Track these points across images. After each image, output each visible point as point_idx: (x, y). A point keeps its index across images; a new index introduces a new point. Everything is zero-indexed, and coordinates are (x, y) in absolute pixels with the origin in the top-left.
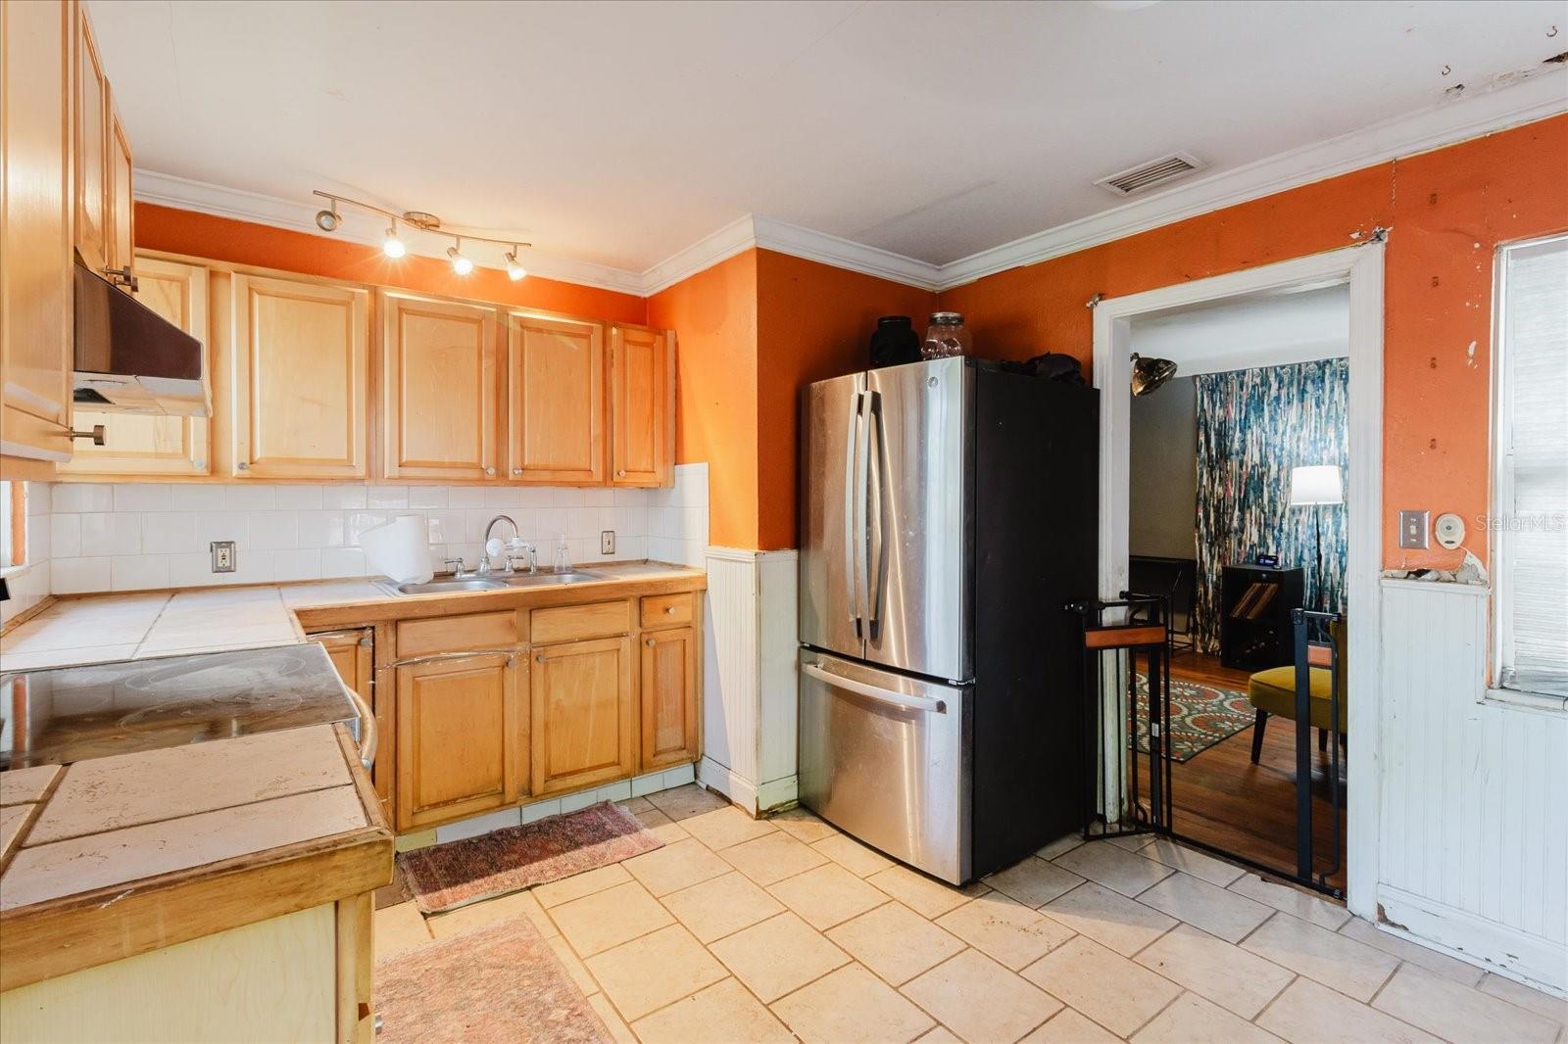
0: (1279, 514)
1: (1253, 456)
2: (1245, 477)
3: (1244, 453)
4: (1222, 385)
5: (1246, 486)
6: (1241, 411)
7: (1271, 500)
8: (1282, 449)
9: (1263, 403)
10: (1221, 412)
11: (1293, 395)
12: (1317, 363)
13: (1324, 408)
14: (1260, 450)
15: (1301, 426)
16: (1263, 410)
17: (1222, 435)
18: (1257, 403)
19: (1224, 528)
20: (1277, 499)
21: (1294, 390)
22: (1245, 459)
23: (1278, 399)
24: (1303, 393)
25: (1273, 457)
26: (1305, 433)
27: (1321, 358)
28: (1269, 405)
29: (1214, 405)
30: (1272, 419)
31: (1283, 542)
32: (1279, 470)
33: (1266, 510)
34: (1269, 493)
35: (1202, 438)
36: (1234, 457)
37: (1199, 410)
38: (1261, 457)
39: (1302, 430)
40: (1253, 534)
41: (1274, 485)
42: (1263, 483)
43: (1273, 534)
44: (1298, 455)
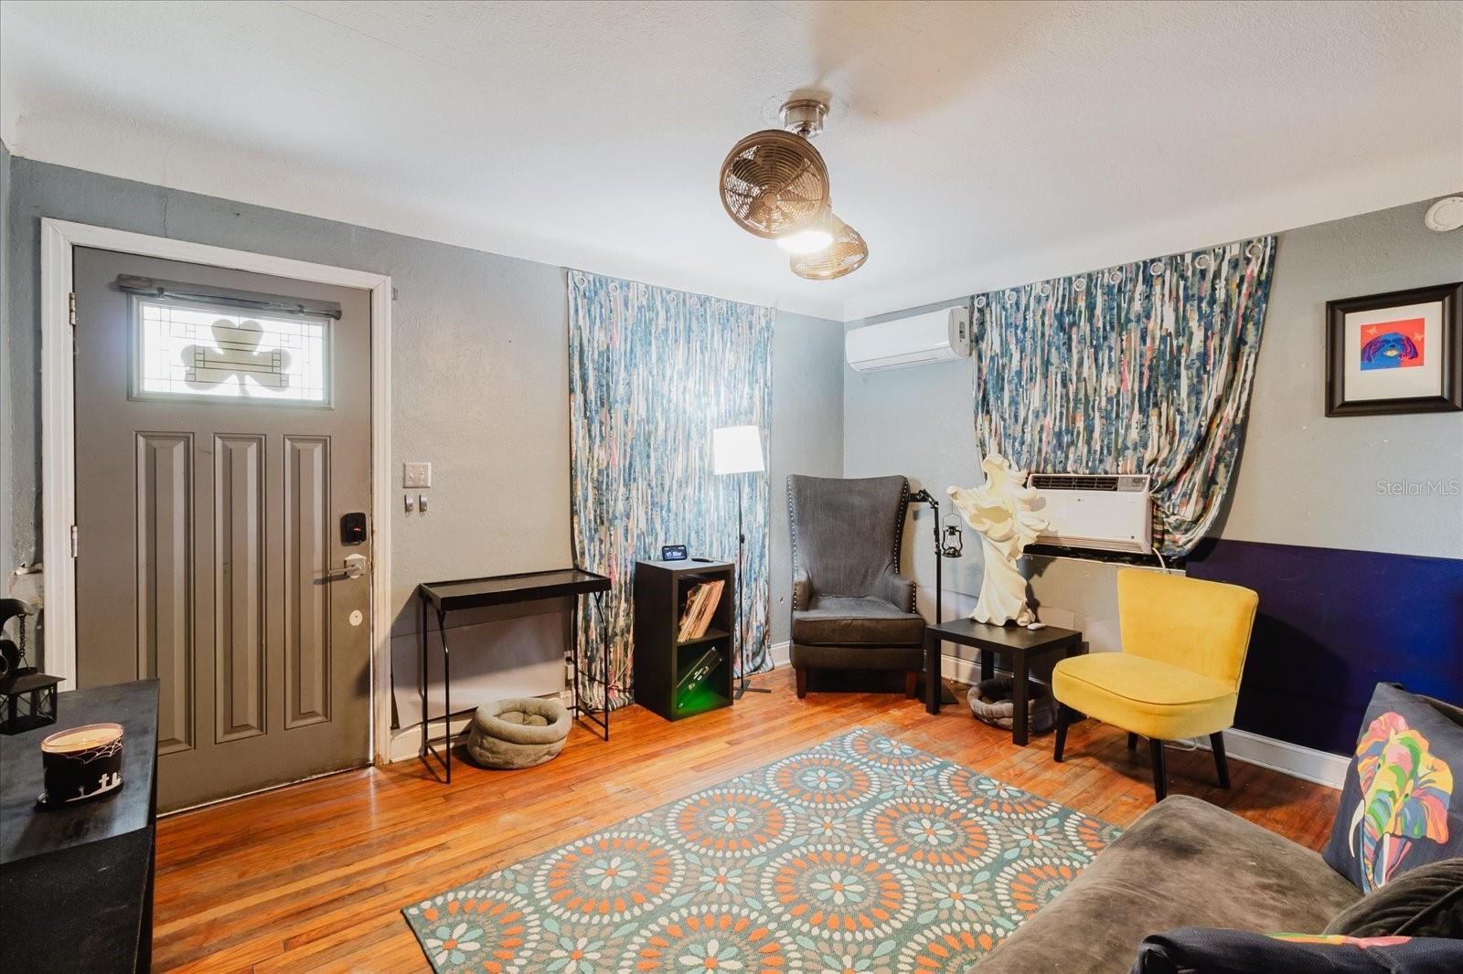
0: (667, 489)
1: (639, 408)
2: (630, 436)
3: (629, 402)
4: (602, 293)
5: (632, 449)
6: (626, 339)
7: (659, 470)
8: (669, 401)
9: (650, 334)
10: (602, 338)
11: (680, 332)
12: (699, 297)
13: (707, 355)
14: (647, 400)
15: (687, 374)
16: (650, 344)
17: (605, 369)
18: (644, 331)
19: (608, 512)
20: (665, 468)
21: (681, 326)
22: (630, 410)
23: (666, 331)
24: (689, 331)
25: (660, 410)
26: (690, 384)
27: (704, 293)
28: (656, 338)
29: (593, 323)
30: (660, 358)
31: (672, 525)
32: (666, 428)
33: (653, 484)
34: (657, 459)
35: (577, 372)
36: (618, 406)
37: (571, 326)
38: (648, 410)
39: (688, 378)
40: (639, 520)
41: (662, 449)
42: (649, 445)
43: (662, 517)
44: (685, 412)
